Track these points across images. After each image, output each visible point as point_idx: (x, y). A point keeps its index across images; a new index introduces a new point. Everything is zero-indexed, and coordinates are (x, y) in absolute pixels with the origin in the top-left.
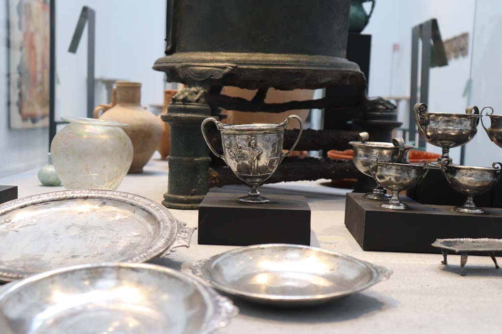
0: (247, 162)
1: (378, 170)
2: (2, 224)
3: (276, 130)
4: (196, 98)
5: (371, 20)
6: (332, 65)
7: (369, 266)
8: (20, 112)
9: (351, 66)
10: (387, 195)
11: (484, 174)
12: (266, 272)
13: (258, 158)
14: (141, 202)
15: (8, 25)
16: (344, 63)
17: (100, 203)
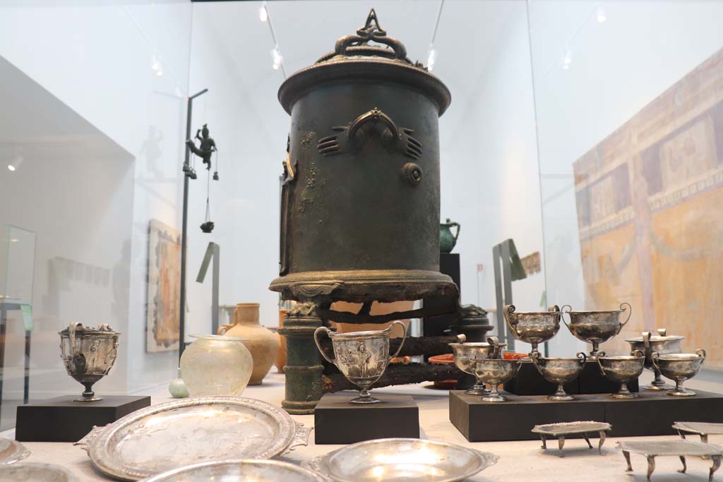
0: (357, 366)
1: (477, 366)
2: (137, 429)
3: (382, 335)
4: (308, 311)
5: (458, 241)
6: (428, 278)
7: (477, 453)
8: (155, 337)
9: (444, 278)
10: (487, 390)
11: (571, 363)
12: (381, 465)
13: (367, 361)
14: (261, 407)
15: (148, 264)
16: (438, 276)
17: (223, 408)
